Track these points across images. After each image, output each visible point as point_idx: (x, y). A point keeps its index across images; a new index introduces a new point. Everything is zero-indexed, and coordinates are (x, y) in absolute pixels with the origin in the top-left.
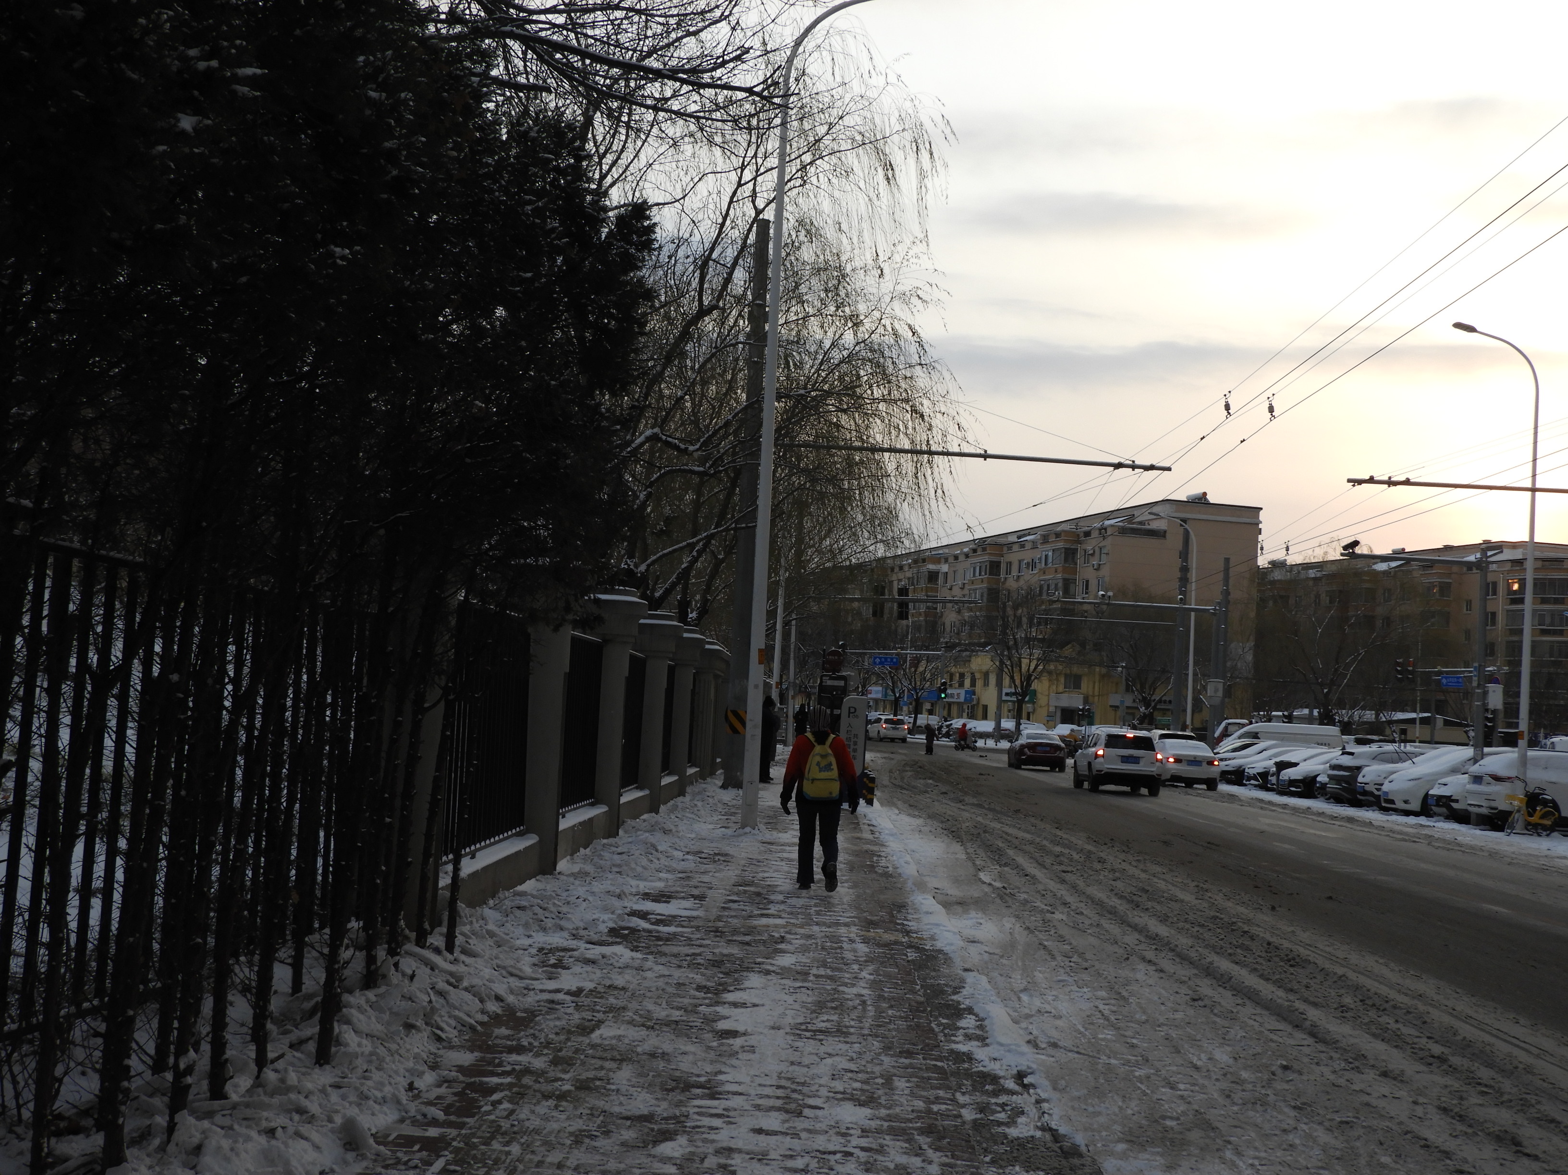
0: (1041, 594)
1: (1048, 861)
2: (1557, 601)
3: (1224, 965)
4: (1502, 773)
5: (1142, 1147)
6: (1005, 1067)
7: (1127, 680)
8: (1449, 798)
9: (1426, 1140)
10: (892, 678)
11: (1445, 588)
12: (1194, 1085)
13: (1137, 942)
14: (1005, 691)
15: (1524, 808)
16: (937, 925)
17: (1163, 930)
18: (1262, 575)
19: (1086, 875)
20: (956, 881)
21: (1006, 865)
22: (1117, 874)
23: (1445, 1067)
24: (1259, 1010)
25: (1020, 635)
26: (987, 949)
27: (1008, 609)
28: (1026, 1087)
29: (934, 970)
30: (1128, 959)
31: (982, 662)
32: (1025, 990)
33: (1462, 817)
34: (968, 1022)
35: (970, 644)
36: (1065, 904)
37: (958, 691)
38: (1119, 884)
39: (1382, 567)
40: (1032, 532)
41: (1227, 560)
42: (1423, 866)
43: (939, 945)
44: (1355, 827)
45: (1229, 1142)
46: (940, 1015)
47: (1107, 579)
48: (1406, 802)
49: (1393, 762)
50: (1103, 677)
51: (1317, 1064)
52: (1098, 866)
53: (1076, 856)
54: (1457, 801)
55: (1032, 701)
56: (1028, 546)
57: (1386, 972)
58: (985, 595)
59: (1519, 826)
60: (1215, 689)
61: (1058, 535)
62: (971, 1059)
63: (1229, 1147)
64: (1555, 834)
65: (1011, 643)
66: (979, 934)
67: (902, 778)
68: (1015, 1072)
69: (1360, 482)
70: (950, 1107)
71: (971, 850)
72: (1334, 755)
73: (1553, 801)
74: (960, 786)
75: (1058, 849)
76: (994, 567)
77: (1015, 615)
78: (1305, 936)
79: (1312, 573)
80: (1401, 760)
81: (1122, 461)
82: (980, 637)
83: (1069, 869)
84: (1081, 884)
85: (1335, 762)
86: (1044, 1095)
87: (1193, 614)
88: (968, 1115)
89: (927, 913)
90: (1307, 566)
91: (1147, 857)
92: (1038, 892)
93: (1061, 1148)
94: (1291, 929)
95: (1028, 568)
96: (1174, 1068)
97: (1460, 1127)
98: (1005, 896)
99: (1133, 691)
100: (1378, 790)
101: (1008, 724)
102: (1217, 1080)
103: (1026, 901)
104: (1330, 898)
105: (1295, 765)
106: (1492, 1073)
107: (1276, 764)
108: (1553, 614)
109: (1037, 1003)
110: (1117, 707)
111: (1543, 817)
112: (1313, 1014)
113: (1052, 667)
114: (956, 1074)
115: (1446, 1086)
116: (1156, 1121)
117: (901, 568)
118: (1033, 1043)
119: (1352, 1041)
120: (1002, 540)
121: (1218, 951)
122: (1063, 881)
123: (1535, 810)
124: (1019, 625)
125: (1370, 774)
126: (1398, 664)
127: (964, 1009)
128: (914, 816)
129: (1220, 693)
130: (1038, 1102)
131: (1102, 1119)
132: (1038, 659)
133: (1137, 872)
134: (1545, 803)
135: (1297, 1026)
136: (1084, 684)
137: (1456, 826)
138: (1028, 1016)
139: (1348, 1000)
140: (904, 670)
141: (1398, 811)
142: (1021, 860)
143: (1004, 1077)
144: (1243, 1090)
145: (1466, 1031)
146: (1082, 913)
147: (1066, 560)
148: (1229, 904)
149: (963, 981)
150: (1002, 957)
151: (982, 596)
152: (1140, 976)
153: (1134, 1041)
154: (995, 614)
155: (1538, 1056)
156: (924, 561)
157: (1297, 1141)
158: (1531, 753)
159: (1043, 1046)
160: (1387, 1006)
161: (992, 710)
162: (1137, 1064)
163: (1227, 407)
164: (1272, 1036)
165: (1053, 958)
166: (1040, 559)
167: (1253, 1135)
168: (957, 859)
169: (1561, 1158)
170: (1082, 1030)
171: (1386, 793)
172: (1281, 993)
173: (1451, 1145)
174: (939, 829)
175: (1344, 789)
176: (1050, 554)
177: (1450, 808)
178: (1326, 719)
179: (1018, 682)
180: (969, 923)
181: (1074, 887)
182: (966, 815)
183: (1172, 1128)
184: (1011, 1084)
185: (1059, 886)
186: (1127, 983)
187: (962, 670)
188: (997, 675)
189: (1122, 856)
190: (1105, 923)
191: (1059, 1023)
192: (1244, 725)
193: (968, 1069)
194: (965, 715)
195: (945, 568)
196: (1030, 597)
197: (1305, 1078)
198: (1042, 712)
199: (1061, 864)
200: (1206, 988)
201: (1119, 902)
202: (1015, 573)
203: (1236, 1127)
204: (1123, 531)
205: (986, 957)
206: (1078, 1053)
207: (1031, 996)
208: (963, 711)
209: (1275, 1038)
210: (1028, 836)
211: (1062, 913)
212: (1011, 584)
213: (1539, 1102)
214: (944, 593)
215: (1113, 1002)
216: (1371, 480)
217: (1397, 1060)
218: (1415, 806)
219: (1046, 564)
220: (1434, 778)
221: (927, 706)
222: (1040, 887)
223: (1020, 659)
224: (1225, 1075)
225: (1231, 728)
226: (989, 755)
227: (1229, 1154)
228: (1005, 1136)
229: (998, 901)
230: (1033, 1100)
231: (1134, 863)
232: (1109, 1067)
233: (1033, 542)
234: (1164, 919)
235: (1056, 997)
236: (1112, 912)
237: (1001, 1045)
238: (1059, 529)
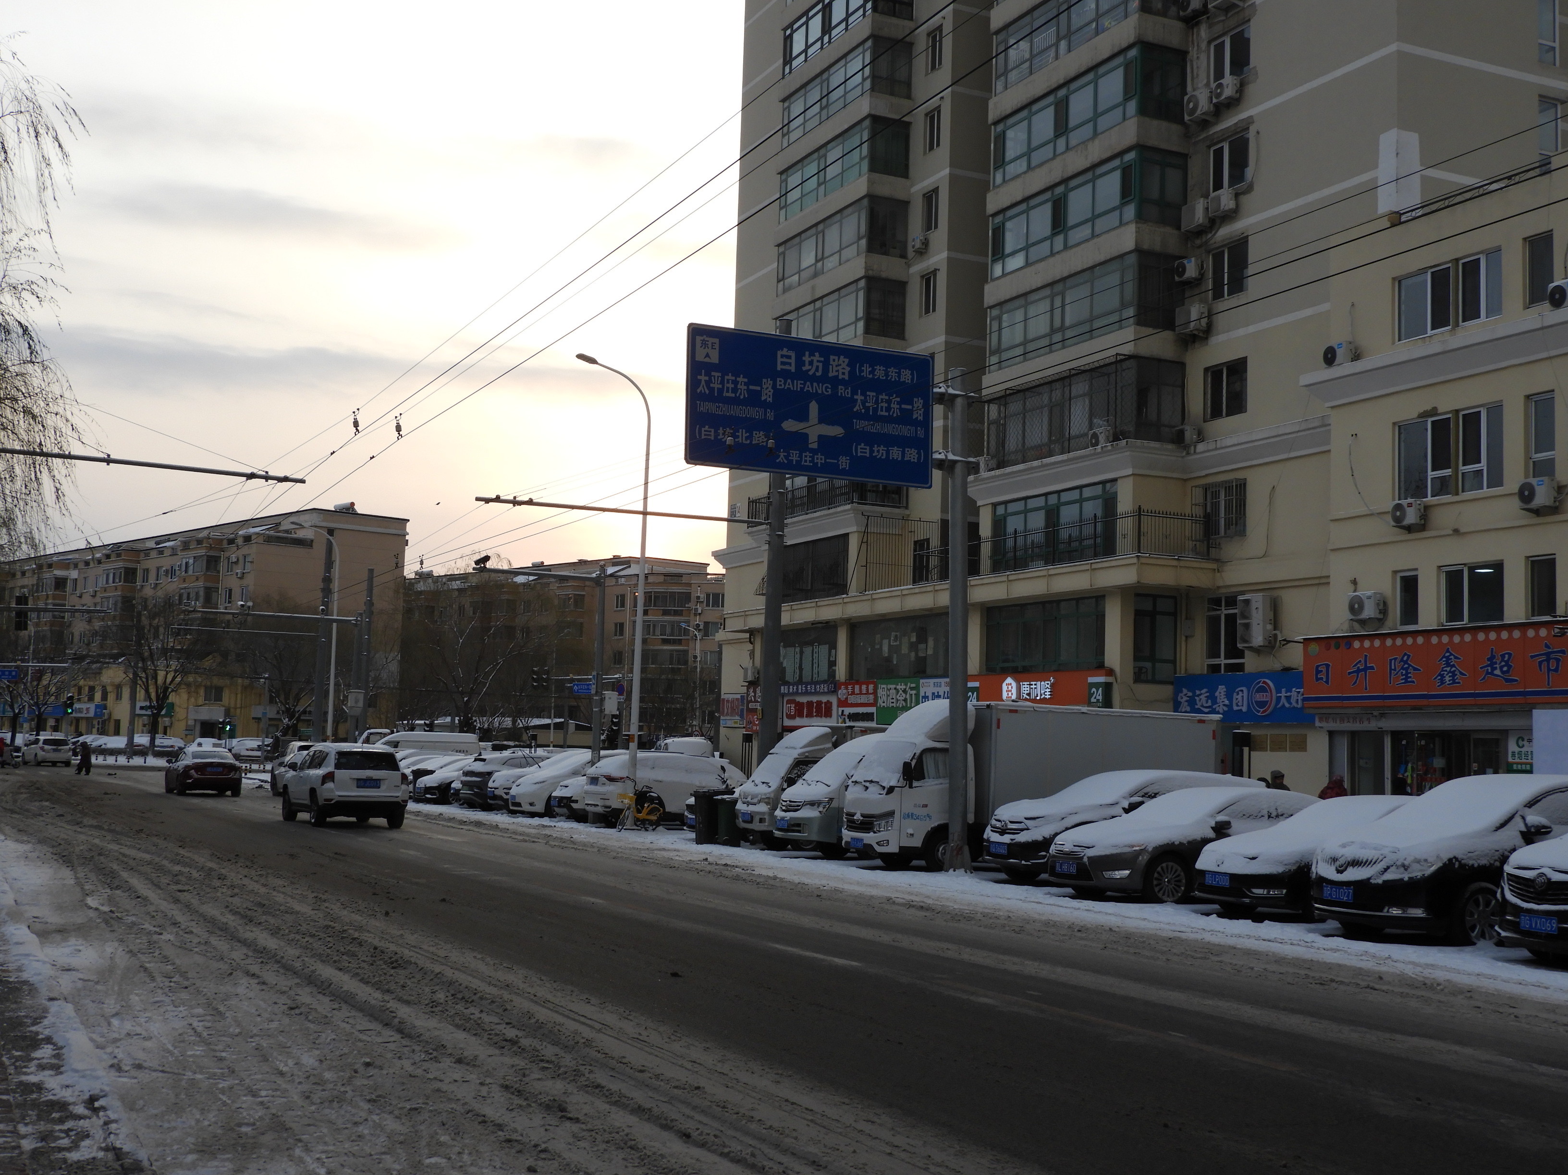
0: (180, 603)
1: (164, 880)
2: (676, 613)
3: (327, 972)
4: (615, 774)
5: (213, 1155)
6: (76, 1093)
7: (270, 691)
8: (569, 799)
9: (484, 1116)
10: (11, 692)
11: (579, 600)
12: (276, 1090)
13: (243, 957)
14: (139, 705)
15: (634, 806)
16: (28, 955)
17: (272, 943)
18: (407, 586)
19: (202, 893)
20: (60, 908)
21: (118, 888)
22: (236, 891)
23: (515, 1048)
24: (353, 1013)
25: (156, 645)
26: (81, 976)
27: (143, 618)
28: (96, 1111)
29: (16, 1002)
30: (231, 974)
31: (113, 674)
32: (116, 1014)
33: (580, 817)
34: (45, 1052)
35: (99, 655)
36: (175, 924)
37: (88, 706)
38: (236, 901)
39: (520, 579)
40: (172, 538)
41: (371, 571)
42: (536, 864)
43: (25, 976)
44: (481, 830)
45: (300, 1140)
46: (14, 1048)
47: (251, 588)
48: (531, 804)
49: (521, 767)
50: (245, 688)
51: (400, 1058)
52: (217, 883)
53: (195, 874)
54: (576, 801)
55: (169, 715)
56: (167, 553)
57: (482, 967)
58: (119, 605)
59: (629, 823)
60: (355, 700)
61: (199, 542)
62: (41, 1089)
63: (299, 1144)
64: (661, 828)
65: (146, 654)
66: (75, 962)
67: (15, 801)
68: (87, 1096)
69: (487, 501)
70: (9, 1140)
71: (81, 875)
72: (468, 762)
73: (659, 798)
74: (80, 807)
75: (177, 868)
76: (130, 574)
77: (150, 625)
78: (411, 938)
79: (456, 585)
80: (528, 765)
81: (255, 471)
82: (112, 648)
83: (186, 888)
84: (195, 902)
85: (468, 768)
86: (113, 1116)
87: (335, 625)
88: (28, 1145)
89: (17, 943)
90: (452, 578)
91: (270, 871)
92: (148, 913)
93: (122, 1166)
94: (401, 932)
95: (166, 575)
96: (259, 1077)
97: (517, 1101)
98: (110, 920)
99: (276, 703)
100: (507, 794)
101: (142, 739)
102: (300, 1083)
103: (134, 924)
104: (444, 900)
105: (431, 772)
106: (556, 1050)
107: (413, 772)
108: (672, 624)
109: (128, 1026)
110: (259, 719)
111: (649, 813)
112: (404, 1012)
113: (191, 679)
114: (22, 1106)
115: (513, 1066)
116: (232, 1129)
117: (23, 573)
118: (117, 1067)
119: (437, 1033)
120: (139, 546)
121: (325, 959)
122: (177, 901)
123: (643, 807)
124: (156, 636)
125: (500, 779)
126: (534, 672)
127: (43, 1039)
128: (22, 842)
129: (361, 704)
130: (106, 1123)
131: (175, 1134)
132: (176, 671)
133: (257, 887)
134: (652, 800)
135: (387, 1025)
136: (226, 695)
137: (574, 825)
138: (115, 1041)
139: (441, 996)
140: (25, 684)
141: (524, 813)
142: (136, 882)
143: (74, 1104)
144: (324, 1090)
145: (542, 1014)
146: (192, 932)
147: (208, 569)
148: (345, 912)
149: (46, 1010)
150: (97, 983)
151: (115, 604)
152: (241, 990)
153: (224, 1054)
154: (128, 623)
155: (599, 1031)
156: (50, 566)
157: (366, 1132)
158: (641, 754)
159: (127, 1068)
160: (475, 998)
161: (124, 726)
162: (222, 1077)
163: (356, 424)
164: (361, 1036)
165: (153, 979)
166: (180, 566)
167: (325, 1131)
168: (64, 885)
169: (599, 1118)
170: (171, 1048)
171: (514, 797)
172: (378, 995)
173: (505, 1118)
174: (48, 854)
175: (475, 794)
176: (191, 561)
177: (570, 809)
178: (466, 726)
179: (153, 695)
180: (67, 950)
181: (188, 906)
182: (82, 837)
183: (246, 1134)
184: (80, 1110)
185: (172, 906)
186: (227, 997)
187: (91, 683)
188: (131, 688)
189: (245, 871)
190: (214, 941)
191: (148, 1044)
192: (385, 735)
193: (36, 1099)
194: (95, 730)
195: (74, 574)
196: (168, 605)
197: (385, 1072)
198: (180, 726)
199: (177, 883)
200: (306, 996)
201: (232, 918)
202: (152, 580)
203: (309, 1125)
204: (269, 540)
205: (80, 984)
206: (163, 1071)
207: (122, 1020)
208: (93, 727)
209: (364, 1038)
210: (147, 857)
211: (171, 933)
212: (148, 591)
213: (591, 1072)
214: (72, 601)
215: (209, 1018)
216: (498, 499)
217: (473, 1046)
218: (540, 807)
219: (186, 571)
220: (556, 781)
221: (51, 722)
222: (151, 908)
223: (155, 671)
224: (308, 1077)
225: (372, 738)
226: (118, 772)
227: (298, 1152)
228: (65, 1160)
229: (103, 925)
230: (101, 1122)
231: (256, 878)
232: (192, 1082)
233: (173, 548)
234: (275, 932)
235: (150, 1018)
236: (224, 930)
237: (76, 1071)
238: (201, 535)
